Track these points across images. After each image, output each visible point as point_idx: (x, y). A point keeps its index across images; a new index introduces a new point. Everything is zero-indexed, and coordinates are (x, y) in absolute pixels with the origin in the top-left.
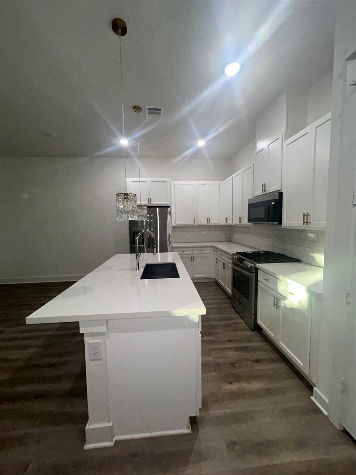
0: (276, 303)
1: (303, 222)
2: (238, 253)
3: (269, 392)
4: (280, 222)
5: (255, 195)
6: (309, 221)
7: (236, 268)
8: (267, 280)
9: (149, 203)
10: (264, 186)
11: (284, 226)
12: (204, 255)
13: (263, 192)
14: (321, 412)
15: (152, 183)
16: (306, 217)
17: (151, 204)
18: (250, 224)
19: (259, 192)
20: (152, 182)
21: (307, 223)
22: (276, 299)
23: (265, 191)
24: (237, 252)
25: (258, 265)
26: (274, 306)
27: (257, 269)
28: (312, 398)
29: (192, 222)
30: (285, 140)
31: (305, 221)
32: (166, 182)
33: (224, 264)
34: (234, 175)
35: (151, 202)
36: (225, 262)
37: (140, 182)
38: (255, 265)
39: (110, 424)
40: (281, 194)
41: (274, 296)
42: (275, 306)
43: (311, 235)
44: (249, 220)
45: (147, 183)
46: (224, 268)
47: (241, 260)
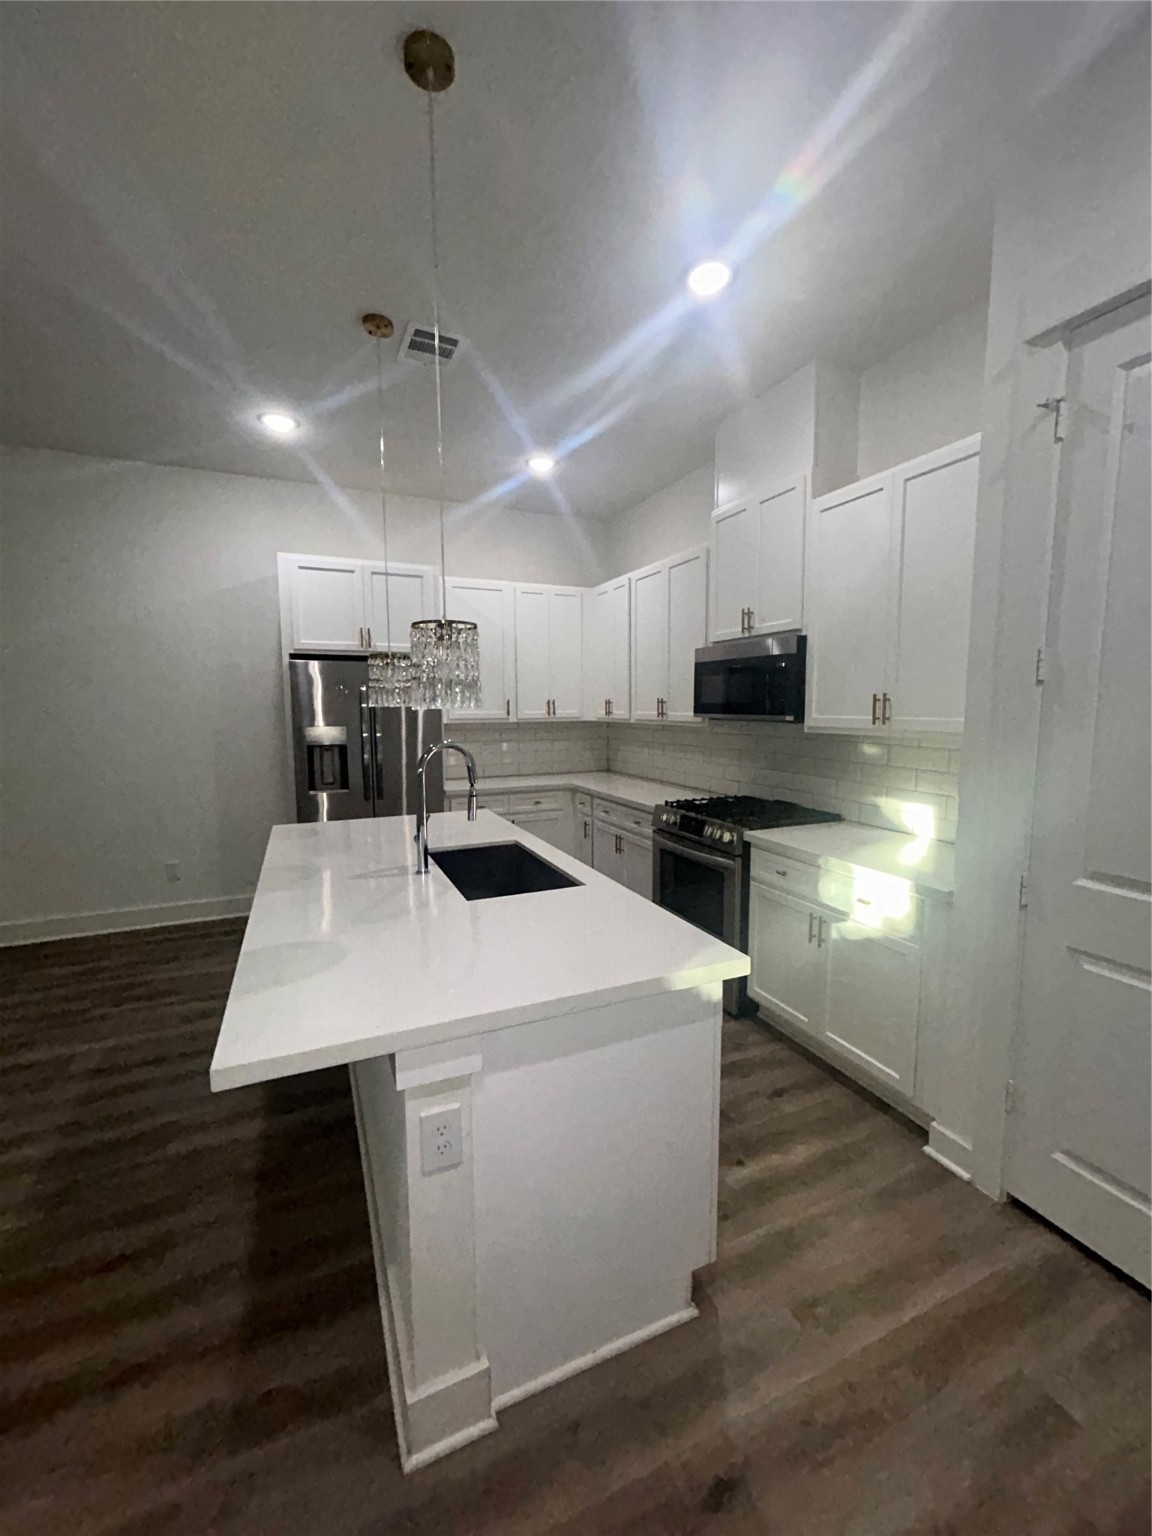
0: (815, 931)
1: (871, 717)
2: (672, 803)
3: (833, 1162)
4: (800, 717)
5: (712, 639)
6: (887, 716)
7: (670, 845)
8: (784, 874)
9: (362, 645)
10: (748, 614)
11: (809, 728)
12: (543, 816)
13: (743, 631)
14: (953, 1174)
15: (375, 576)
16: (879, 705)
17: (370, 649)
18: (699, 719)
19: (731, 630)
20: (373, 573)
21: (885, 719)
22: (816, 923)
23: (750, 628)
24: (667, 802)
25: (750, 835)
26: (810, 941)
27: (747, 846)
28: (927, 1149)
29: (502, 713)
30: (814, 497)
31: (879, 713)
32: (421, 577)
33: (619, 838)
34: (634, 575)
35: (372, 644)
36: (620, 832)
37: (386, 574)
38: (741, 835)
39: (484, 1364)
40: (802, 641)
41: (811, 915)
42: (815, 941)
43: (870, 750)
44: (699, 708)
45: (354, 575)
46: (619, 850)
47: (685, 825)
